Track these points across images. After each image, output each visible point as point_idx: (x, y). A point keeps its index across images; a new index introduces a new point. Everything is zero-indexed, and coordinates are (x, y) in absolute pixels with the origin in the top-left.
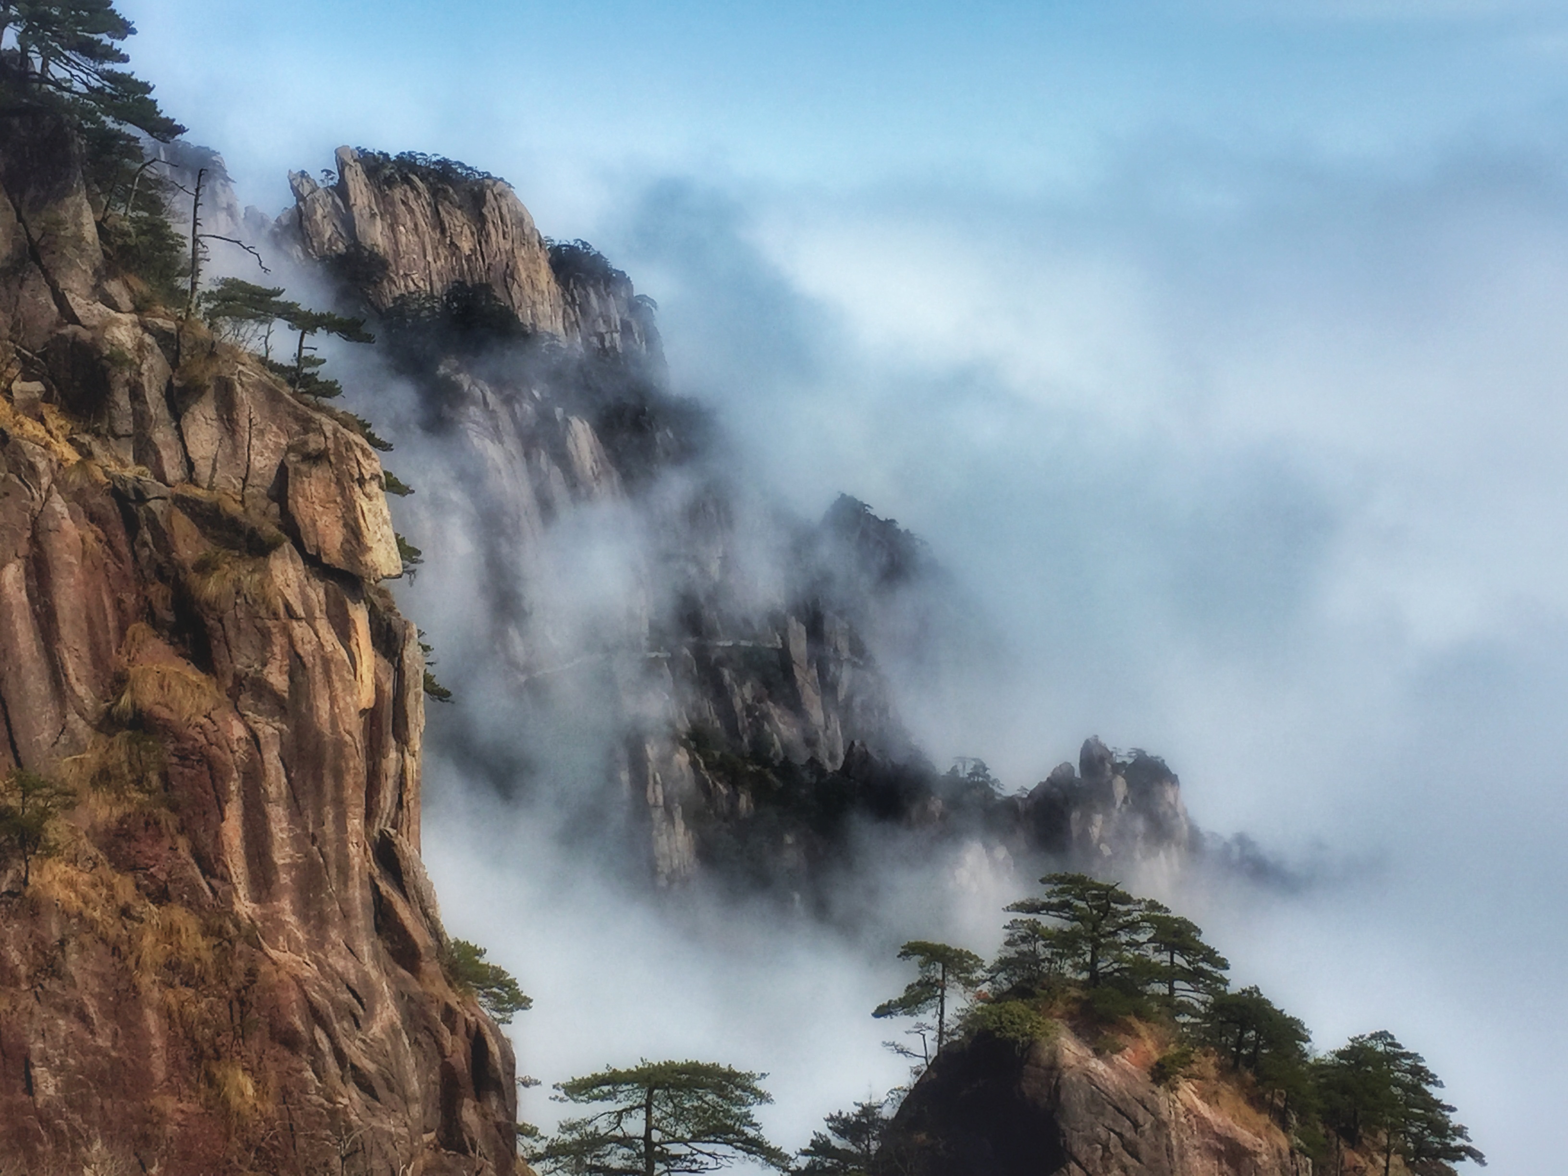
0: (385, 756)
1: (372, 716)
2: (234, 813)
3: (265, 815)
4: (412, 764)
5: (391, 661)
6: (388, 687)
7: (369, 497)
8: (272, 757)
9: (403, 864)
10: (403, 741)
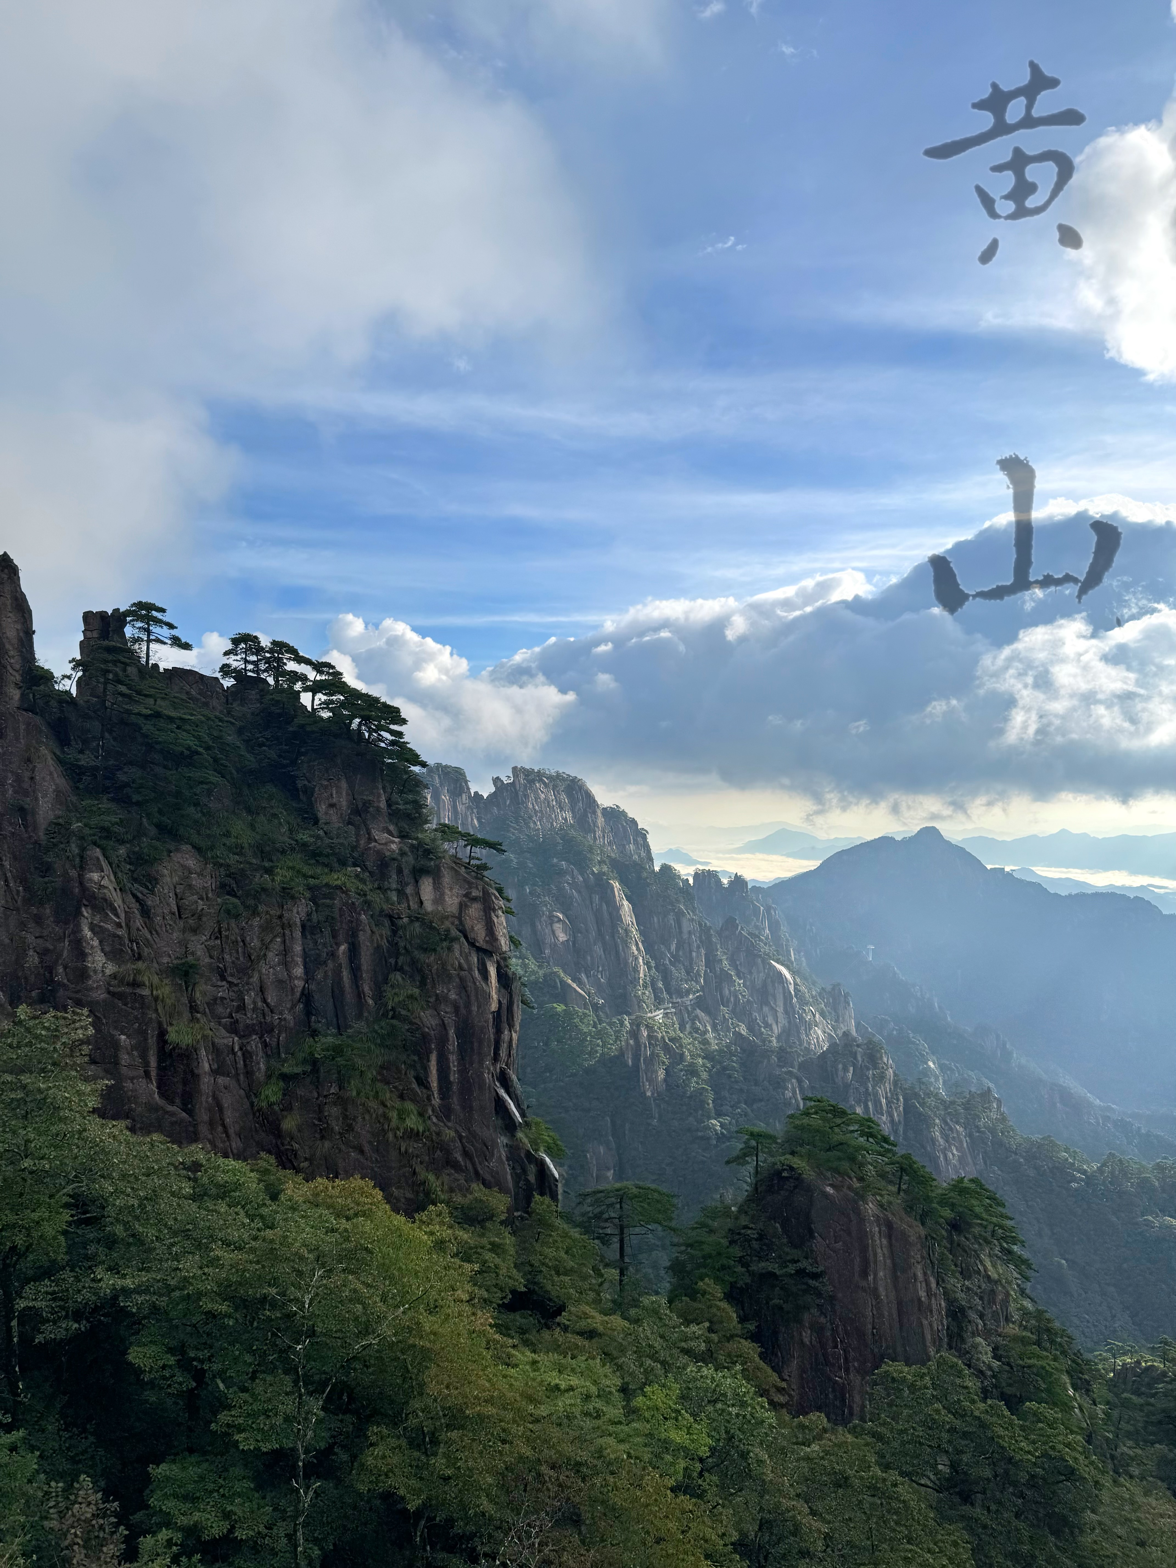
0: (502, 1033)
1: (497, 1015)
2: (433, 1058)
3: (448, 1059)
4: (515, 1036)
5: (507, 990)
6: (505, 1002)
7: (498, 917)
8: (452, 1032)
9: (510, 1084)
10: (511, 1026)
